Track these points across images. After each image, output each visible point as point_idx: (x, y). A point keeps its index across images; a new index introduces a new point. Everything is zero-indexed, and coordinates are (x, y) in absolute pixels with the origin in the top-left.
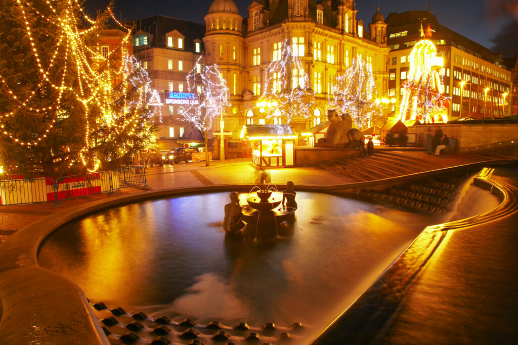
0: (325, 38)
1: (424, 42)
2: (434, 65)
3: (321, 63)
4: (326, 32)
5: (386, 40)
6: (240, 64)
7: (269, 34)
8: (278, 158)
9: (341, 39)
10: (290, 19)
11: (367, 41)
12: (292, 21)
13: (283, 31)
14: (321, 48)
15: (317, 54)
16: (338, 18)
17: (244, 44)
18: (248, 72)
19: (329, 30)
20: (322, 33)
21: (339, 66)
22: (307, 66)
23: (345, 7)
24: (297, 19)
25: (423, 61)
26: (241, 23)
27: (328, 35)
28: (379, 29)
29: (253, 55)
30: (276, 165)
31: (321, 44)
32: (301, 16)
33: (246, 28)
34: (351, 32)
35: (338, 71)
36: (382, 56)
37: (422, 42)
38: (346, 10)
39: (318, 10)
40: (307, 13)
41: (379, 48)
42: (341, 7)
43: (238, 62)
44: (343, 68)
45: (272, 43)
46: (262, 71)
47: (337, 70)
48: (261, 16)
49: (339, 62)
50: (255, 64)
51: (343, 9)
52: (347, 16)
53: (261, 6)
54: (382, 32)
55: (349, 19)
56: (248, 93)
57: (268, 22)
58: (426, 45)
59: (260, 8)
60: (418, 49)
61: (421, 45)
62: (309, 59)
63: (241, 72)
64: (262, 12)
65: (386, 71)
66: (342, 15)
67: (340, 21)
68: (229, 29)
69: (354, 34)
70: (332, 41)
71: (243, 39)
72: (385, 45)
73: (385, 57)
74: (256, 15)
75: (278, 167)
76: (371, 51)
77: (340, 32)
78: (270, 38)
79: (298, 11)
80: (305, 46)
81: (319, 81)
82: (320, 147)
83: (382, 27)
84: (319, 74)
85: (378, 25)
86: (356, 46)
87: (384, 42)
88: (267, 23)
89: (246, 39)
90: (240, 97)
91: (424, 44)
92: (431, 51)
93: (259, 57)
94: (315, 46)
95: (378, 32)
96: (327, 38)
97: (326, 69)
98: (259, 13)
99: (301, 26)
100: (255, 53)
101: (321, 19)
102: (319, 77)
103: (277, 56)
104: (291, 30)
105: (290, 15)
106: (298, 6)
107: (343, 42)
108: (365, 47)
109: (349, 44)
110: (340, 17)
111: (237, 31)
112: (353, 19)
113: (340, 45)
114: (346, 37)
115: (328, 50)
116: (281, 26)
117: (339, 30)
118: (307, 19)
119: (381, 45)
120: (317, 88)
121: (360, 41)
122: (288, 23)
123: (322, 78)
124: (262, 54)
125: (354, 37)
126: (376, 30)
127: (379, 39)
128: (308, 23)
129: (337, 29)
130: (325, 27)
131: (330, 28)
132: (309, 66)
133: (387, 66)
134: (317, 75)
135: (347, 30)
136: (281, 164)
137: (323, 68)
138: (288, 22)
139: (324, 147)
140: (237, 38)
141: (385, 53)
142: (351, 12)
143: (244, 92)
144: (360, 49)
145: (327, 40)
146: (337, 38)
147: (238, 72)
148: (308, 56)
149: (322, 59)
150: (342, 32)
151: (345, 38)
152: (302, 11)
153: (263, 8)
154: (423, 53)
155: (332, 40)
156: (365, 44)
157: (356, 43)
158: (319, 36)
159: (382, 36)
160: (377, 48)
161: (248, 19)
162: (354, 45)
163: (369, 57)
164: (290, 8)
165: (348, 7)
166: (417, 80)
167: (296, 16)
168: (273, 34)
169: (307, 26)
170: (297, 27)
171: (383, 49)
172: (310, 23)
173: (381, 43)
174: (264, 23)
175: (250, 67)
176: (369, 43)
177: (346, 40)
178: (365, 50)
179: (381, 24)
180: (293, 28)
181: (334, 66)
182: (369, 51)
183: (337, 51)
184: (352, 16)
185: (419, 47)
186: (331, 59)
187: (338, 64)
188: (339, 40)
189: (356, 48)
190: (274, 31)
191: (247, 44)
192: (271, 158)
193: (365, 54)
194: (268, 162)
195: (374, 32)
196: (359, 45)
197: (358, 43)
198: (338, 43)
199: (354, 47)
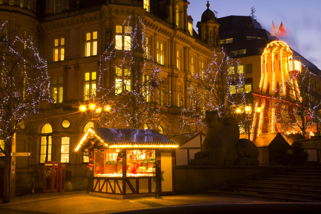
0: (154, 31)
3: (151, 63)
4: (157, 23)
5: (219, 43)
7: (80, 19)
8: (150, 179)
9: (172, 35)
10: (113, 1)
11: (200, 41)
12: (116, 4)
13: (102, 16)
14: (149, 44)
16: (169, 9)
17: (40, 31)
20: (151, 24)
21: (170, 70)
24: (122, 1)
25: (279, 63)
27: (159, 28)
28: (211, 29)
29: (54, 47)
31: (149, 38)
33: (44, 10)
34: (183, 28)
35: (169, 76)
44: (175, 72)
45: (83, 31)
46: (66, 69)
47: (168, 74)
49: (169, 64)
50: (56, 59)
52: (177, 8)
54: (214, 34)
55: (180, 12)
57: (78, 2)
58: (280, 46)
60: (271, 51)
61: (274, 46)
66: (173, 5)
67: (171, 13)
68: (19, 6)
69: (185, 31)
70: (162, 37)
71: (38, 23)
72: (218, 49)
75: (150, 194)
76: (203, 55)
77: (171, 26)
78: (80, 25)
83: (215, 27)
84: (148, 77)
85: (210, 25)
86: (189, 46)
87: (217, 46)
89: (43, 23)
92: (288, 53)
93: (63, 50)
95: (209, 32)
96: (157, 32)
99: (128, 11)
100: (56, 45)
104: (113, 14)
107: (174, 39)
108: (198, 49)
109: (181, 42)
110: (171, 8)
111: (31, 11)
113: (171, 42)
115: (158, 48)
117: (169, 23)
119: (213, 49)
122: (110, 5)
124: (67, 47)
125: (186, 34)
126: (207, 30)
127: (211, 40)
129: (167, 22)
131: (160, 20)
134: (145, 78)
138: (111, 3)
140: (31, 20)
142: (182, 3)
144: (192, 52)
145: (157, 35)
146: (168, 32)
149: (151, 58)
150: (173, 26)
151: (177, 34)
154: (277, 56)
155: (162, 34)
156: (198, 45)
157: (189, 42)
158: (148, 28)
159: (214, 38)
162: (186, 45)
163: (201, 62)
166: (273, 88)
168: (86, 19)
169: (135, 11)
170: (122, 11)
172: (140, 8)
173: (214, 46)
174: (73, 4)
176: (201, 44)
177: (179, 36)
178: (198, 52)
179: (213, 23)
180: (117, 11)
181: (164, 68)
182: (201, 54)
183: (167, 51)
184: (183, 8)
185: (271, 48)
186: (161, 59)
187: (168, 67)
188: (170, 37)
189: (189, 49)
190: (88, 15)
191: (44, 31)
192: (140, 180)
193: (197, 57)
194: (134, 186)
195: (204, 32)
196: (192, 46)
197: (191, 42)
198: (168, 40)
199: (187, 47)
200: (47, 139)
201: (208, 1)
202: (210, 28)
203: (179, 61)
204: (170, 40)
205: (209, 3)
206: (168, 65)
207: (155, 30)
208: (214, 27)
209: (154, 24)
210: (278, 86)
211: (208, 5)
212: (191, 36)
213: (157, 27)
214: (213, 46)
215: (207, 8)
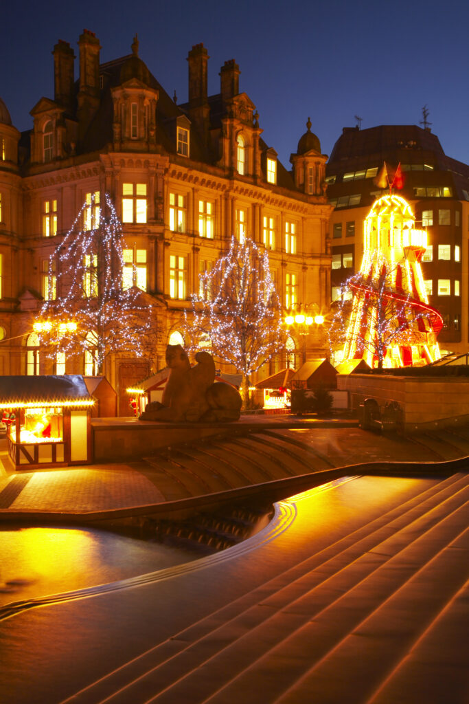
0: (192, 185)
1: (390, 200)
2: (408, 245)
3: (185, 237)
4: (195, 173)
5: (325, 189)
6: (12, 232)
7: (74, 172)
8: (54, 445)
9: (227, 188)
10: (117, 146)
11: (286, 191)
12: (121, 151)
13: (103, 169)
14: (184, 207)
15: (175, 219)
16: (222, 145)
17: (24, 190)
18: (31, 251)
19: (201, 170)
20: (185, 176)
21: (223, 244)
22: (153, 245)
23: (235, 123)
24: (131, 146)
25: (387, 234)
26: (16, 142)
27: (200, 180)
28: (311, 166)
29: (43, 213)
30: (50, 460)
31: (184, 198)
32: (140, 140)
33: (28, 156)
34: (251, 172)
36: (318, 221)
37: (385, 198)
38: (239, 127)
39: (178, 128)
40: (152, 133)
41: (311, 206)
42: (228, 123)
43: (8, 228)
44: (233, 246)
45: (81, 190)
47: (218, 251)
48: (59, 133)
49: (223, 234)
50: (46, 233)
51: (232, 127)
52: (241, 142)
53: (59, 111)
54: (317, 173)
55: (246, 147)
56: (28, 295)
57: (73, 146)
58: (393, 205)
59: (56, 114)
60: (377, 214)
61: (384, 205)
62: (159, 229)
63: (15, 250)
64: (60, 123)
65: (326, 253)
66: (231, 138)
67: (227, 151)
69: (256, 176)
70: (209, 192)
71: (19, 178)
72: (322, 200)
73: (323, 223)
74: (49, 128)
75: (54, 465)
76: (293, 212)
77: (227, 173)
78: (76, 182)
79: (135, 129)
80: (148, 203)
81: (181, 274)
82: (150, 420)
83: (317, 163)
84: (181, 260)
85: (309, 159)
86: (260, 201)
87: (322, 194)
88: (70, 148)
89: (27, 178)
90: (13, 305)
91: (389, 204)
92: (404, 217)
94: (172, 202)
95: (308, 171)
96: (197, 186)
97: (196, 250)
98: (54, 125)
99: (139, 162)
100: (47, 211)
101: (186, 145)
102: (181, 266)
103: (92, 219)
104: (117, 168)
105: (117, 136)
106: (135, 118)
107: (232, 194)
108: (281, 204)
109: (246, 197)
110: (226, 143)
111: (7, 160)
112: (254, 146)
113: (226, 200)
114: (237, 183)
115: (201, 210)
116: (98, 159)
117: (223, 169)
118: (152, 147)
119: (314, 200)
120: (176, 289)
121: (268, 193)
122: (111, 154)
123: (187, 268)
124: (60, 214)
125: (255, 184)
126: (305, 168)
127: (311, 188)
128: (153, 155)
129: (219, 168)
130: (193, 163)
131: (205, 166)
132: (156, 244)
133: (326, 243)
134: (175, 262)
135: (241, 169)
136: (60, 459)
137: (188, 248)
138: (113, 150)
139: (158, 420)
140: (6, 176)
141: (323, 217)
142: (250, 132)
143: (21, 293)
144: (268, 207)
145: (197, 190)
146: (219, 185)
147: (8, 249)
148: (153, 224)
149: (187, 229)
150: (231, 173)
151: (235, 186)
152: (143, 129)
153: (64, 116)
154: (385, 221)
155: (208, 189)
156: (280, 198)
157: (260, 195)
158: (180, 181)
159: (316, 180)
160: (306, 205)
161: (32, 137)
162: (255, 200)
163: (290, 223)
164: (117, 122)
165: (243, 123)
167: (129, 140)
168: (84, 172)
169: (152, 161)
170: (131, 161)
171: (318, 209)
172: (159, 156)
173: (315, 195)
174: (66, 148)
175: (35, 239)
176: (287, 195)
177: (239, 189)
178: (282, 209)
179: (315, 156)
180: (122, 163)
181: (213, 242)
182: (290, 211)
183: (219, 213)
184: (251, 140)
186: (206, 228)
187: (221, 240)
188: (224, 191)
189: (261, 206)
190: (85, 167)
191: (29, 189)
192: (40, 446)
193: (280, 217)
194: (32, 454)
195: (300, 172)
196: (267, 200)
197: (265, 196)
198: (221, 196)
199: (257, 204)
200: (35, 356)
201: (309, 119)
202: (310, 164)
203: (244, 227)
204: (223, 196)
205: (311, 120)
206: (221, 236)
207: (195, 183)
208: (315, 163)
209: (189, 175)
210: (384, 272)
211: (309, 125)
212: (271, 184)
213: (197, 179)
214: (313, 195)
215: (307, 129)
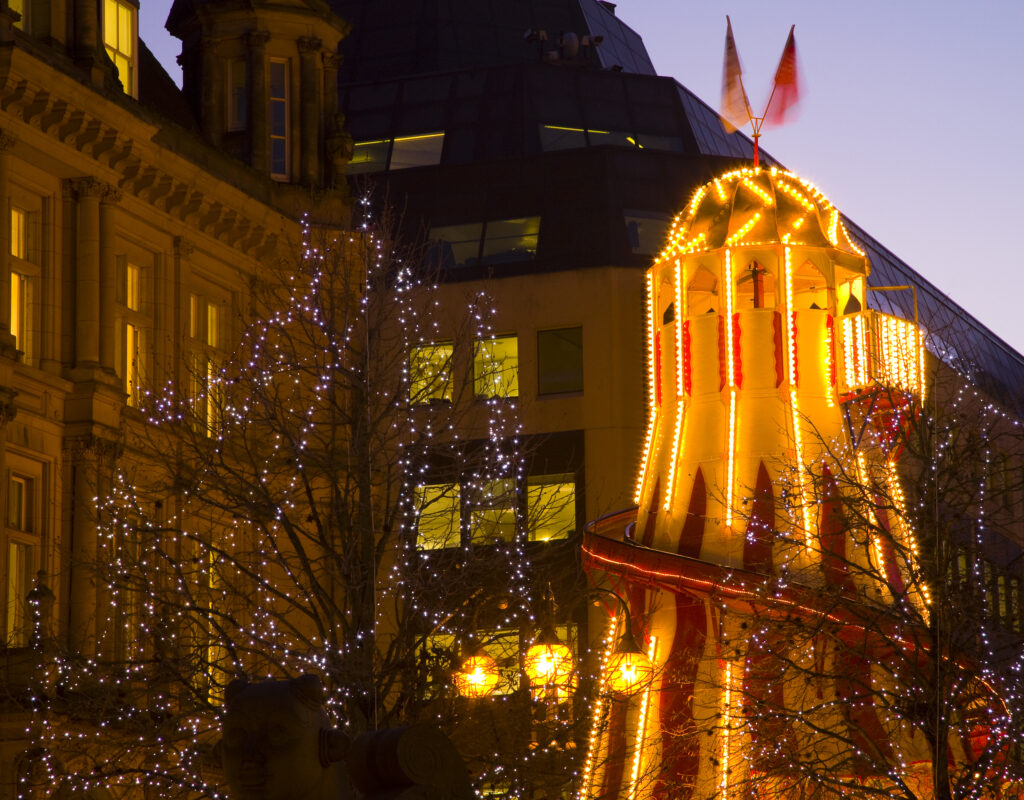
25: (771, 331)
28: (277, 54)
54: (307, 90)
83: (308, 44)
85: (270, 20)
86: (106, 173)
91: (768, 200)
92: (835, 257)
95: (267, 77)
109: (48, 143)
114: (23, 67)
121: (141, 135)
126: (251, 60)
151: (13, 79)
154: (756, 276)
156: (181, 169)
159: (301, 120)
160: (275, 224)
162: (83, 163)
163: (204, 300)
166: (730, 516)
176: (204, 164)
177: (29, 95)
178: (177, 227)
182: (204, 239)
185: (719, 218)
189: (108, 195)
193: (171, 261)
195: (228, 79)
196: (130, 173)
197: (128, 147)
199: (90, 180)
202: (271, 45)
203: (29, 289)
208: (300, 42)
210: (766, 499)
212: (129, 97)
214: (291, 183)
